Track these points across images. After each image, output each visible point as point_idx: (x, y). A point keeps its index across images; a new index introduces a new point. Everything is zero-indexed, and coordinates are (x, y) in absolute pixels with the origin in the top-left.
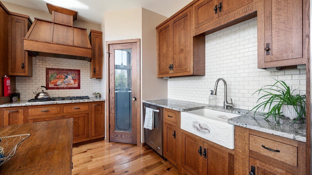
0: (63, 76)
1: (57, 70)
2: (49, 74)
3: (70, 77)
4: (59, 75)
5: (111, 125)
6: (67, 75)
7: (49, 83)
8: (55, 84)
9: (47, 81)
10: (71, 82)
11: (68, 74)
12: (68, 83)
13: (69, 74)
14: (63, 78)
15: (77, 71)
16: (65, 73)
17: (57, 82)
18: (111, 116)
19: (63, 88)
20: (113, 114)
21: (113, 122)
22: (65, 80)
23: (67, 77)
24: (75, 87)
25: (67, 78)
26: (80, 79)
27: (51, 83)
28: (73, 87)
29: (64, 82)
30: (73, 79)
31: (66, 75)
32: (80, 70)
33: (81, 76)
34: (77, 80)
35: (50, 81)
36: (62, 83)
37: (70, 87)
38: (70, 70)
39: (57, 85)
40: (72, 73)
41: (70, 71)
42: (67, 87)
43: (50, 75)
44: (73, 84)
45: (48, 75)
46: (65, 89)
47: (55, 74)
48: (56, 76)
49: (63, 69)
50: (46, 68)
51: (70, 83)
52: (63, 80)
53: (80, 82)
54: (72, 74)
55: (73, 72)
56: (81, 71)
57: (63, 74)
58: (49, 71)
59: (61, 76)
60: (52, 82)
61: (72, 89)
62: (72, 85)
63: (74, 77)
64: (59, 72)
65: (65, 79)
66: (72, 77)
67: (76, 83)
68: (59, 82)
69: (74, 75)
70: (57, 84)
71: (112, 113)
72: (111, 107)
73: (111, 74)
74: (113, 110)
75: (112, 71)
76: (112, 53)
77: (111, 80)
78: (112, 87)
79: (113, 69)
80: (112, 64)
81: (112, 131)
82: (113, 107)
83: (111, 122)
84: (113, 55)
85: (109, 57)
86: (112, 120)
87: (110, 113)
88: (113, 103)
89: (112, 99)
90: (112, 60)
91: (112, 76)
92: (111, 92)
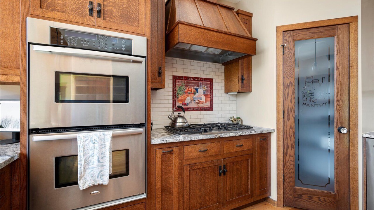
0: (193, 89)
1: (186, 80)
2: (176, 85)
3: (201, 91)
4: (188, 88)
5: (286, 175)
6: (198, 88)
7: (176, 101)
8: (184, 102)
9: (174, 97)
10: (202, 99)
11: (198, 86)
12: (198, 101)
13: (200, 86)
14: (193, 92)
15: (208, 81)
16: (195, 83)
17: (185, 99)
18: (287, 159)
19: (192, 109)
20: (290, 156)
21: (290, 171)
22: (195, 97)
23: (197, 90)
24: (206, 108)
25: (197, 93)
26: (212, 95)
27: (178, 101)
28: (204, 108)
29: (194, 99)
30: (205, 95)
31: (196, 88)
32: (212, 79)
33: (213, 89)
34: (209, 96)
35: (178, 98)
36: (191, 100)
37: (201, 108)
38: (201, 79)
39: (185, 104)
40: (203, 84)
41: (201, 81)
42: (197, 108)
43: (177, 87)
44: (205, 102)
45: (175, 87)
46: (195, 110)
47: (183, 85)
48: (185, 90)
49: (193, 78)
50: (173, 76)
51: (200, 101)
52: (193, 95)
53: (212, 99)
54: (203, 86)
55: (204, 82)
56: (214, 81)
57: (193, 87)
58: (176, 80)
59: (190, 89)
60: (180, 98)
61: (202, 110)
62: (203, 103)
63: (205, 90)
64: (188, 83)
65: (195, 94)
66: (203, 90)
67: (208, 101)
68: (188, 100)
69: (206, 87)
70: (186, 102)
71: (288, 155)
72: (286, 143)
73: (286, 85)
74: (292, 149)
75: (288, 78)
76: (289, 46)
77: (286, 95)
78: (288, 107)
79: (292, 76)
80: (288, 67)
81: (289, 187)
82: (292, 144)
83: (287, 170)
84: (291, 50)
85: (283, 55)
86: (288, 167)
87: (285, 154)
88: (290, 136)
89: (290, 129)
90: (288, 59)
91: (289, 88)
92: (287, 116)
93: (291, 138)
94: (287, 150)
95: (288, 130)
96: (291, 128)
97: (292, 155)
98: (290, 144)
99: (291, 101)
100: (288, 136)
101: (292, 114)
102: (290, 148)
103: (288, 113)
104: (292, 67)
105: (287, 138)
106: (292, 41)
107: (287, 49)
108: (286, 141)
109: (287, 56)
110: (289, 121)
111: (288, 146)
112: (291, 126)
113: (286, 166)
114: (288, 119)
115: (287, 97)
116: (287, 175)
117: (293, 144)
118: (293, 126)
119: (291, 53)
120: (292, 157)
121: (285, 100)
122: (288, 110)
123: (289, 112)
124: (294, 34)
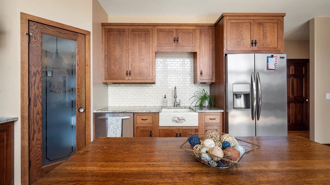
18: (34, 144)
20: (37, 140)
71: (35, 140)
72: (32, 129)
73: (32, 73)
74: (39, 133)
75: (35, 67)
76: (36, 36)
77: (33, 83)
78: (35, 94)
79: (39, 65)
80: (35, 56)
81: (36, 170)
82: (39, 129)
83: (33, 154)
84: (38, 40)
85: (29, 43)
86: (35, 151)
87: (31, 139)
88: (37, 121)
89: (37, 115)
90: (35, 48)
91: (35, 76)
92: (34, 103)
93: (38, 123)
94: (34, 135)
95: (35, 115)
96: (38, 113)
97: (39, 138)
98: (36, 129)
99: (38, 88)
100: (35, 122)
101: (39, 100)
102: (37, 132)
103: (34, 100)
104: (39, 57)
105: (34, 123)
106: (39, 32)
107: (33, 39)
108: (33, 127)
109: (34, 45)
110: (35, 107)
111: (35, 131)
112: (38, 112)
113: (32, 150)
114: (35, 106)
115: (33, 85)
116: (33, 160)
117: (41, 128)
118: (40, 112)
119: (38, 43)
120: (39, 140)
121: (31, 88)
122: (35, 97)
123: (36, 99)
124: (42, 27)
